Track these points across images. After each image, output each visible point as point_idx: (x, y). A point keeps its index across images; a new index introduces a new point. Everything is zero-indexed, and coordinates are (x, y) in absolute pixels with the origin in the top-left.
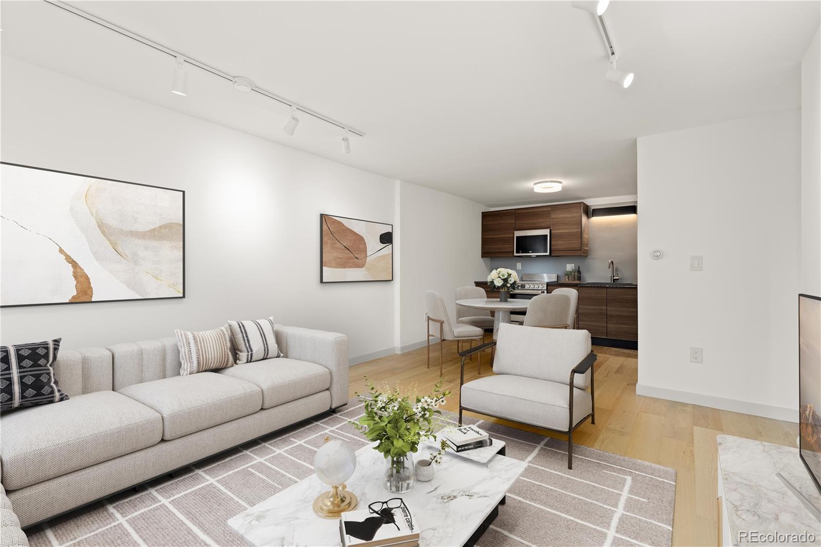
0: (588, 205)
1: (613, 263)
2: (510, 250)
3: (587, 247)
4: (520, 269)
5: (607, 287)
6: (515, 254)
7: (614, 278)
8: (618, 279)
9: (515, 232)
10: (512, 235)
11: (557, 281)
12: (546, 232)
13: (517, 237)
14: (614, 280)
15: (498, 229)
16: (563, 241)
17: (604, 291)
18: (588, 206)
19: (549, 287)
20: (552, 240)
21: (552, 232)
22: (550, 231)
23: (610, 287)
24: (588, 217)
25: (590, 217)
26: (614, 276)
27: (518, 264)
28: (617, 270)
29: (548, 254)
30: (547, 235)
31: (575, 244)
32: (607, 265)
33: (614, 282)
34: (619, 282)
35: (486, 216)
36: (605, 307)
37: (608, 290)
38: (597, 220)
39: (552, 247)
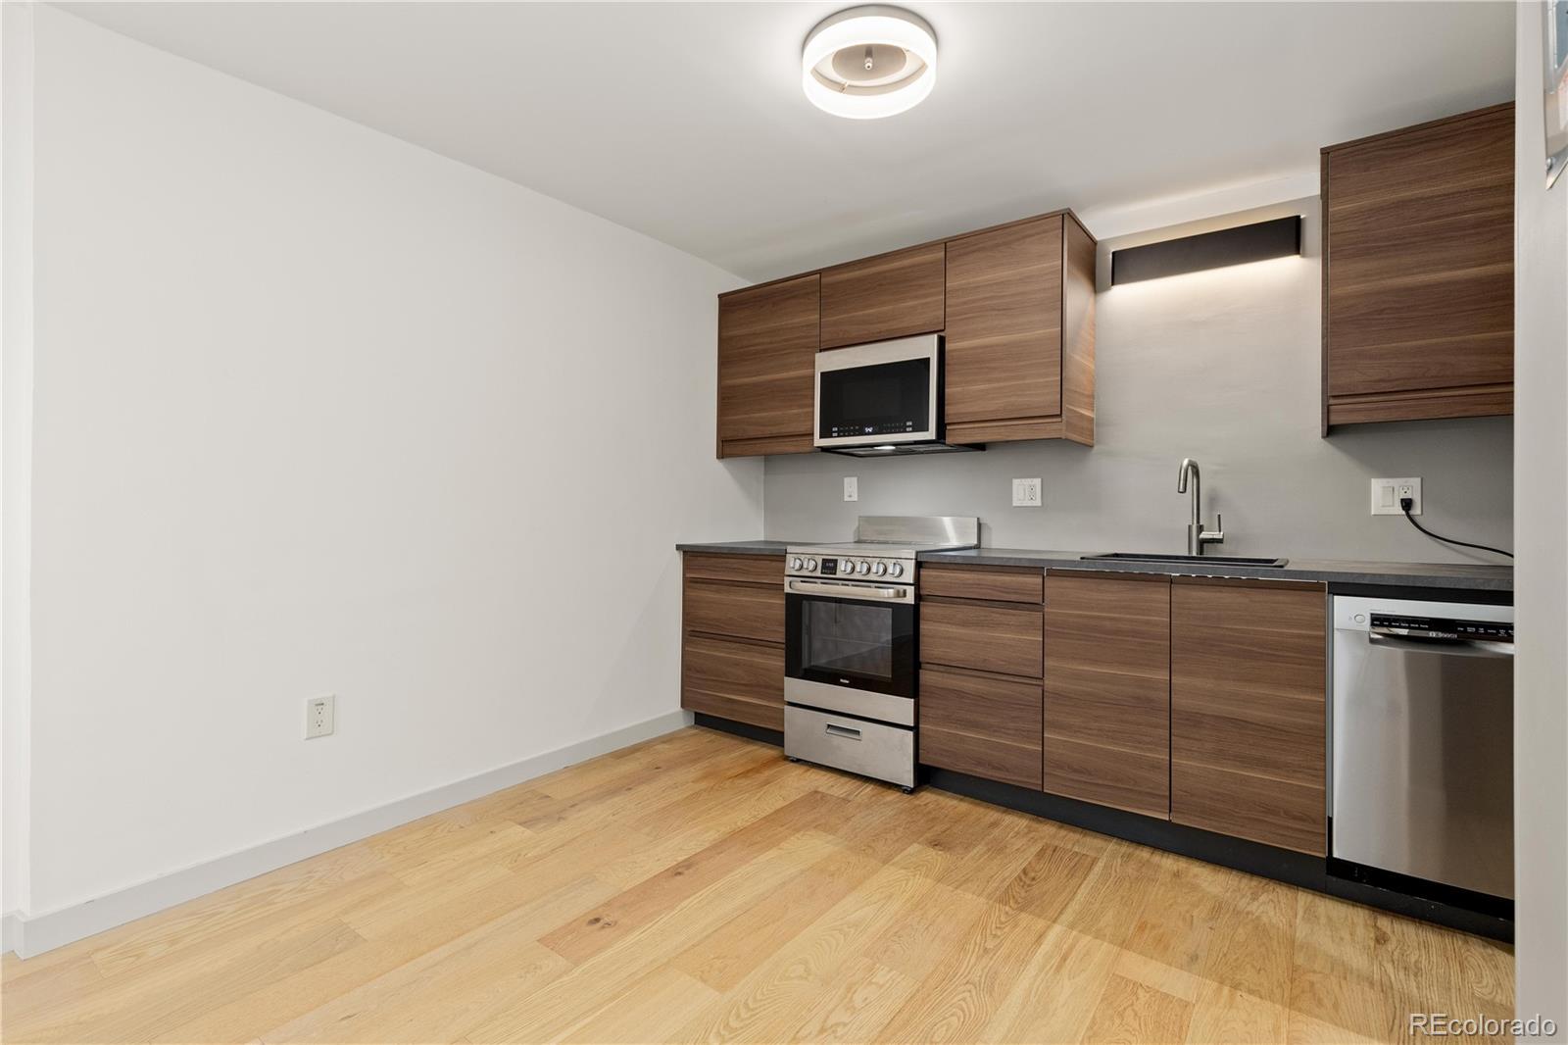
0: (1097, 238)
1: (1196, 473)
2: (802, 428)
3: (1091, 406)
4: (855, 498)
5: (1171, 581)
6: (819, 442)
7: (1204, 535)
8: (1220, 541)
9: (818, 356)
10: (809, 371)
11: (978, 547)
12: (925, 348)
13: (822, 374)
14: (1202, 543)
15: (765, 351)
16: (989, 381)
17: (1159, 595)
18: (1094, 243)
19: (923, 572)
20: (948, 379)
21: (948, 346)
22: (942, 342)
23: (1185, 581)
24: (1096, 286)
25: (1107, 289)
26: (1200, 529)
27: (846, 480)
28: (1214, 500)
29: (931, 434)
30: (927, 360)
31: (1038, 393)
32: (1173, 481)
33: (1201, 550)
34: (1224, 551)
35: (730, 305)
36: (1164, 676)
37: (1179, 592)
38: (1127, 296)
39: (949, 410)
